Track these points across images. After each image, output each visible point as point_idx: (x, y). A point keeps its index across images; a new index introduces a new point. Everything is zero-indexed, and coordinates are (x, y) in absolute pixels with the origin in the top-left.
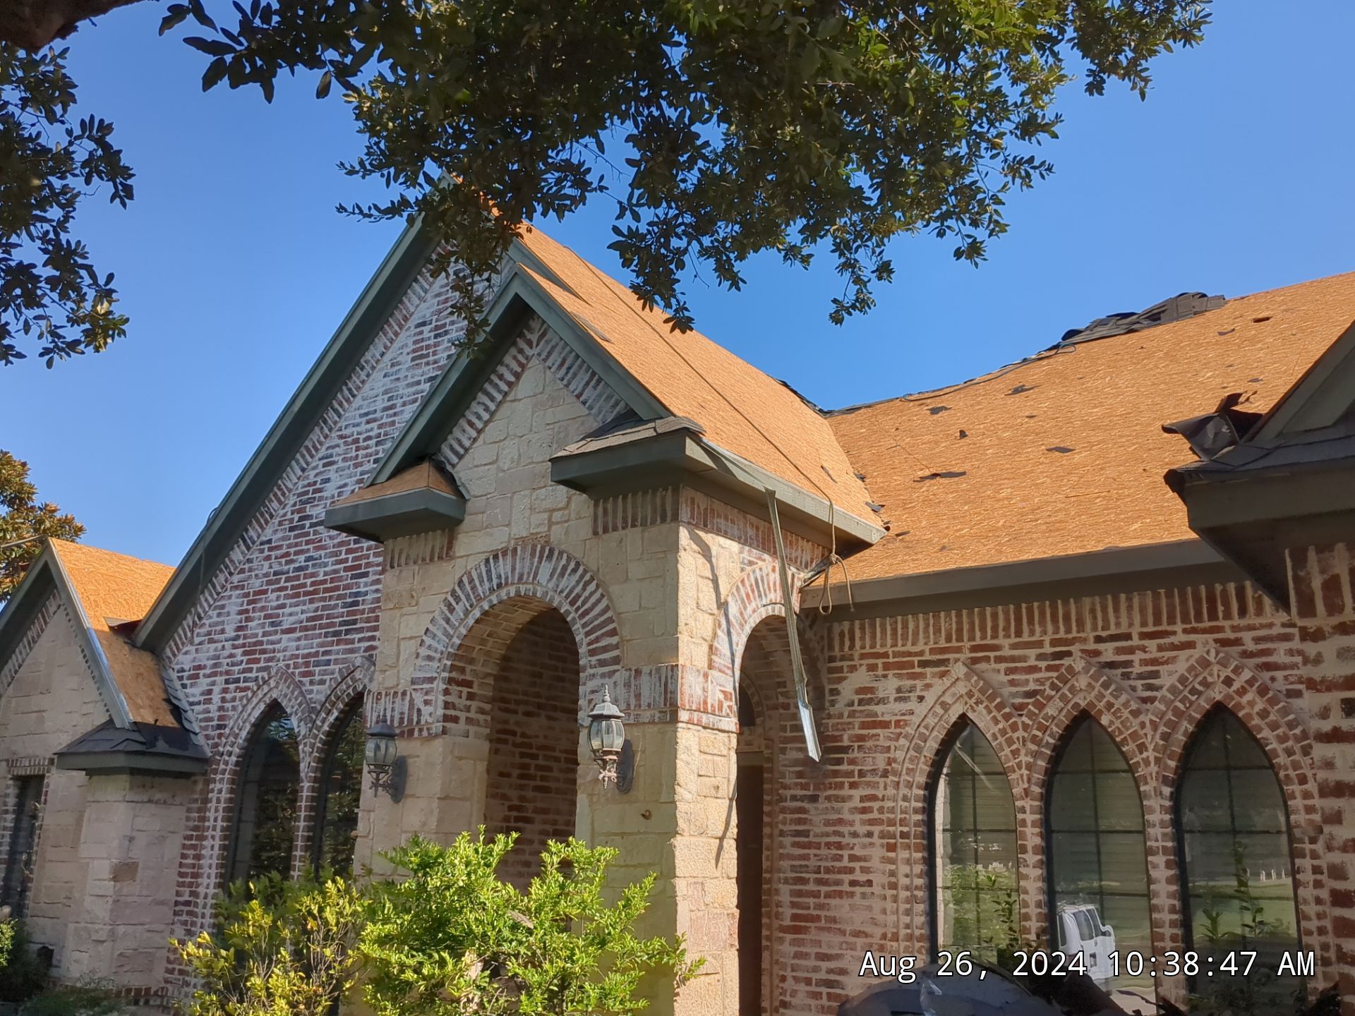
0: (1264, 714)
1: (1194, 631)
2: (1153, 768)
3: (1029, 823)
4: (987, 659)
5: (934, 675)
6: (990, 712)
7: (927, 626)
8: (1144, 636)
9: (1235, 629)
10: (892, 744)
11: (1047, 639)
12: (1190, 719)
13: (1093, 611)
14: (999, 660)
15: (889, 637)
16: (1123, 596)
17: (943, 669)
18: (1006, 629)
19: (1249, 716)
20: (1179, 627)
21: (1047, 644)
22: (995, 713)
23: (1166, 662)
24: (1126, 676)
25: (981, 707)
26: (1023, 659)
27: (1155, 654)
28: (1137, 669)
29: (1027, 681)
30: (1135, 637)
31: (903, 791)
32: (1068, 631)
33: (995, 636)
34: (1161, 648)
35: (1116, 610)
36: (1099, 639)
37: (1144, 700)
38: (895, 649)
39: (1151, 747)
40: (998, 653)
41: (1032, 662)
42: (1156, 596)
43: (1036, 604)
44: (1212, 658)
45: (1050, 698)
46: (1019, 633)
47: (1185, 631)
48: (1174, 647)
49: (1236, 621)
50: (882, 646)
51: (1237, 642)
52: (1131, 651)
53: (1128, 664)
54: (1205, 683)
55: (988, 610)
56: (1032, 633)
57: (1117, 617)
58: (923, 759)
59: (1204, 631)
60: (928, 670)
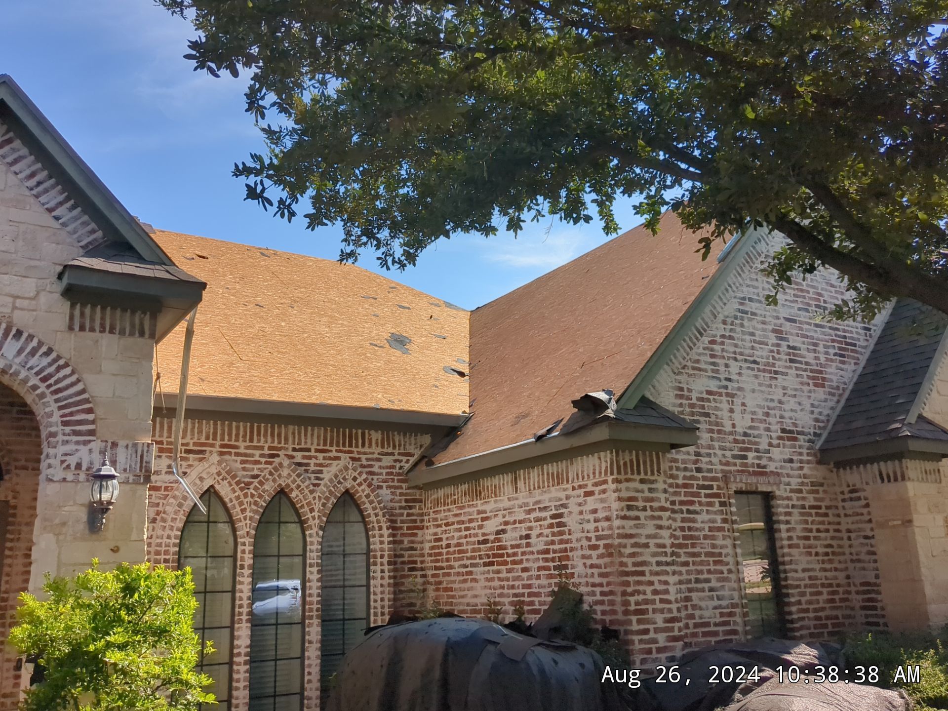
0: (368, 496)
1: (340, 451)
2: (317, 521)
3: (247, 552)
4: (230, 453)
5: (195, 460)
6: (231, 485)
7: (193, 428)
8: (317, 451)
9: (359, 453)
10: (161, 501)
11: (266, 446)
12: (335, 496)
13: (293, 434)
14: (237, 454)
15: (165, 431)
16: (310, 428)
17: (201, 456)
18: (244, 436)
19: (361, 496)
20: (334, 448)
21: (266, 448)
22: (234, 486)
23: (326, 466)
24: (306, 471)
25: (225, 482)
26: (252, 455)
27: (321, 461)
28: (312, 468)
29: (253, 469)
30: (313, 450)
31: (168, 532)
32: (280, 443)
33: (237, 440)
34: (324, 458)
35: (306, 435)
36: (294, 450)
37: (314, 485)
38: (169, 440)
39: (316, 510)
40: (237, 451)
41: (257, 458)
42: (326, 430)
43: (263, 425)
44: (350, 466)
45: (267, 480)
46: (251, 440)
47: (336, 451)
48: (330, 458)
49: (360, 449)
50: (160, 436)
51: (359, 459)
52: (310, 458)
53: (308, 465)
54: (344, 479)
55: (234, 424)
56: (259, 441)
57: (306, 439)
58: (182, 512)
59: (345, 452)
60: (191, 456)
